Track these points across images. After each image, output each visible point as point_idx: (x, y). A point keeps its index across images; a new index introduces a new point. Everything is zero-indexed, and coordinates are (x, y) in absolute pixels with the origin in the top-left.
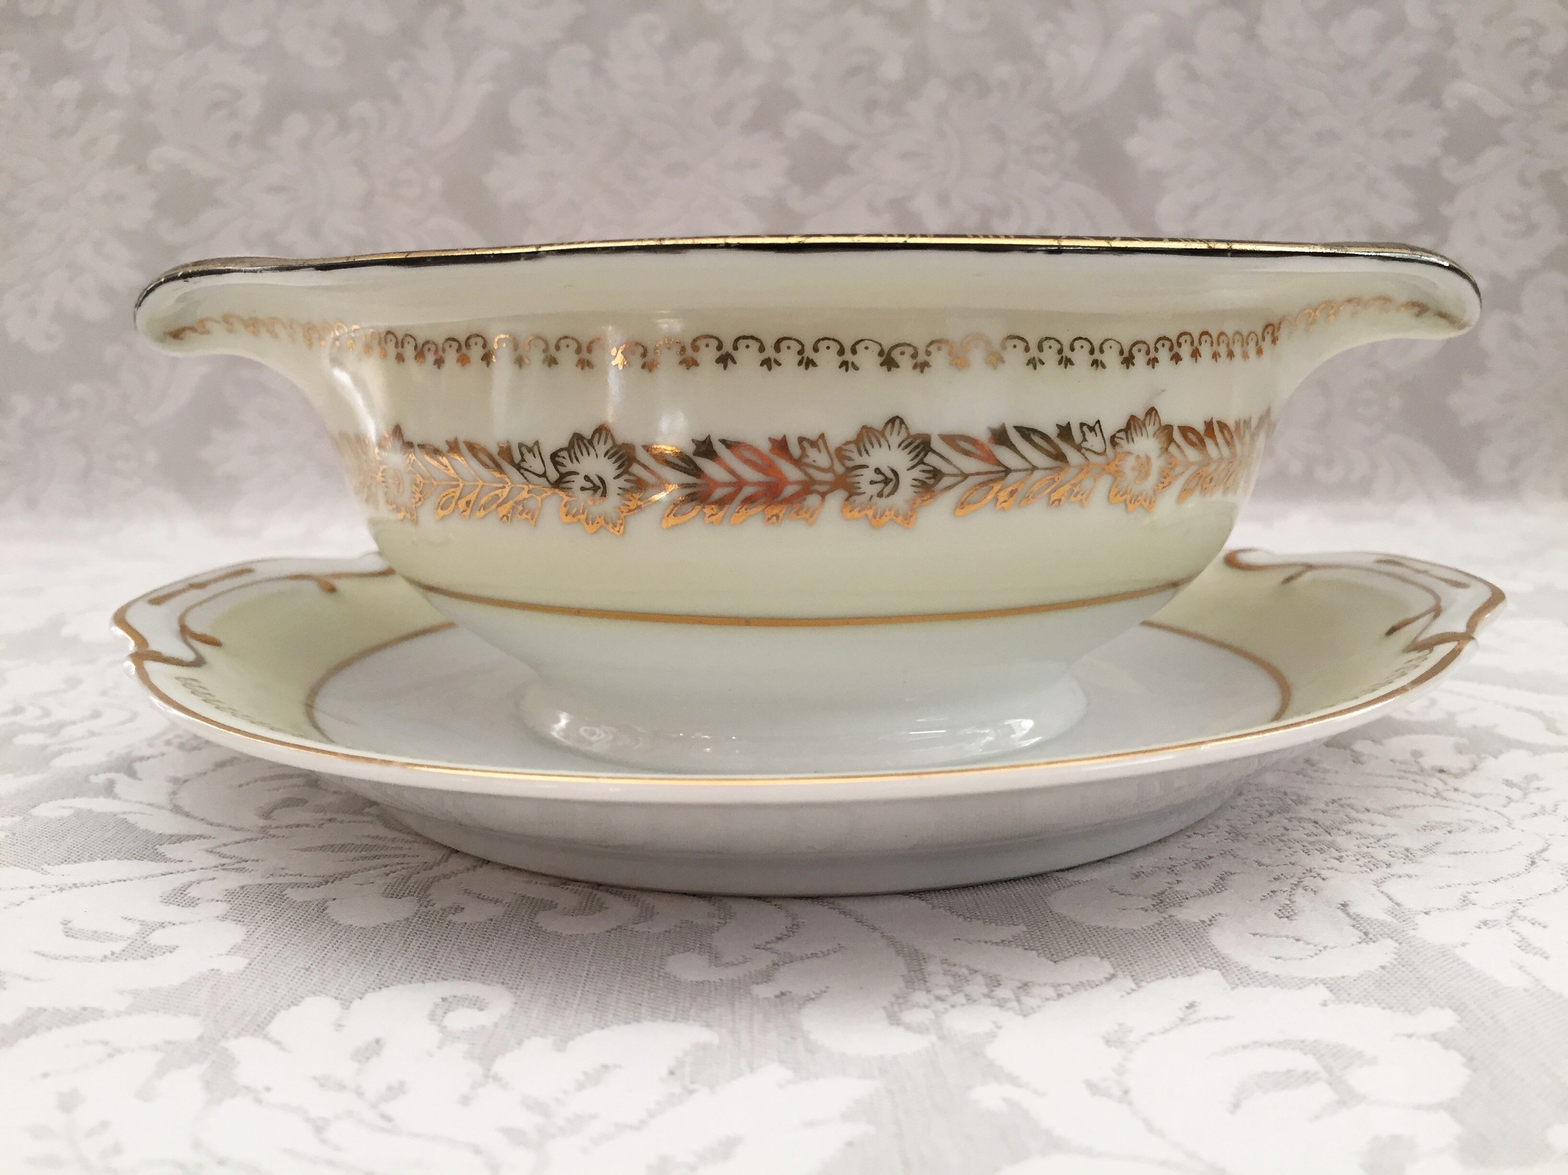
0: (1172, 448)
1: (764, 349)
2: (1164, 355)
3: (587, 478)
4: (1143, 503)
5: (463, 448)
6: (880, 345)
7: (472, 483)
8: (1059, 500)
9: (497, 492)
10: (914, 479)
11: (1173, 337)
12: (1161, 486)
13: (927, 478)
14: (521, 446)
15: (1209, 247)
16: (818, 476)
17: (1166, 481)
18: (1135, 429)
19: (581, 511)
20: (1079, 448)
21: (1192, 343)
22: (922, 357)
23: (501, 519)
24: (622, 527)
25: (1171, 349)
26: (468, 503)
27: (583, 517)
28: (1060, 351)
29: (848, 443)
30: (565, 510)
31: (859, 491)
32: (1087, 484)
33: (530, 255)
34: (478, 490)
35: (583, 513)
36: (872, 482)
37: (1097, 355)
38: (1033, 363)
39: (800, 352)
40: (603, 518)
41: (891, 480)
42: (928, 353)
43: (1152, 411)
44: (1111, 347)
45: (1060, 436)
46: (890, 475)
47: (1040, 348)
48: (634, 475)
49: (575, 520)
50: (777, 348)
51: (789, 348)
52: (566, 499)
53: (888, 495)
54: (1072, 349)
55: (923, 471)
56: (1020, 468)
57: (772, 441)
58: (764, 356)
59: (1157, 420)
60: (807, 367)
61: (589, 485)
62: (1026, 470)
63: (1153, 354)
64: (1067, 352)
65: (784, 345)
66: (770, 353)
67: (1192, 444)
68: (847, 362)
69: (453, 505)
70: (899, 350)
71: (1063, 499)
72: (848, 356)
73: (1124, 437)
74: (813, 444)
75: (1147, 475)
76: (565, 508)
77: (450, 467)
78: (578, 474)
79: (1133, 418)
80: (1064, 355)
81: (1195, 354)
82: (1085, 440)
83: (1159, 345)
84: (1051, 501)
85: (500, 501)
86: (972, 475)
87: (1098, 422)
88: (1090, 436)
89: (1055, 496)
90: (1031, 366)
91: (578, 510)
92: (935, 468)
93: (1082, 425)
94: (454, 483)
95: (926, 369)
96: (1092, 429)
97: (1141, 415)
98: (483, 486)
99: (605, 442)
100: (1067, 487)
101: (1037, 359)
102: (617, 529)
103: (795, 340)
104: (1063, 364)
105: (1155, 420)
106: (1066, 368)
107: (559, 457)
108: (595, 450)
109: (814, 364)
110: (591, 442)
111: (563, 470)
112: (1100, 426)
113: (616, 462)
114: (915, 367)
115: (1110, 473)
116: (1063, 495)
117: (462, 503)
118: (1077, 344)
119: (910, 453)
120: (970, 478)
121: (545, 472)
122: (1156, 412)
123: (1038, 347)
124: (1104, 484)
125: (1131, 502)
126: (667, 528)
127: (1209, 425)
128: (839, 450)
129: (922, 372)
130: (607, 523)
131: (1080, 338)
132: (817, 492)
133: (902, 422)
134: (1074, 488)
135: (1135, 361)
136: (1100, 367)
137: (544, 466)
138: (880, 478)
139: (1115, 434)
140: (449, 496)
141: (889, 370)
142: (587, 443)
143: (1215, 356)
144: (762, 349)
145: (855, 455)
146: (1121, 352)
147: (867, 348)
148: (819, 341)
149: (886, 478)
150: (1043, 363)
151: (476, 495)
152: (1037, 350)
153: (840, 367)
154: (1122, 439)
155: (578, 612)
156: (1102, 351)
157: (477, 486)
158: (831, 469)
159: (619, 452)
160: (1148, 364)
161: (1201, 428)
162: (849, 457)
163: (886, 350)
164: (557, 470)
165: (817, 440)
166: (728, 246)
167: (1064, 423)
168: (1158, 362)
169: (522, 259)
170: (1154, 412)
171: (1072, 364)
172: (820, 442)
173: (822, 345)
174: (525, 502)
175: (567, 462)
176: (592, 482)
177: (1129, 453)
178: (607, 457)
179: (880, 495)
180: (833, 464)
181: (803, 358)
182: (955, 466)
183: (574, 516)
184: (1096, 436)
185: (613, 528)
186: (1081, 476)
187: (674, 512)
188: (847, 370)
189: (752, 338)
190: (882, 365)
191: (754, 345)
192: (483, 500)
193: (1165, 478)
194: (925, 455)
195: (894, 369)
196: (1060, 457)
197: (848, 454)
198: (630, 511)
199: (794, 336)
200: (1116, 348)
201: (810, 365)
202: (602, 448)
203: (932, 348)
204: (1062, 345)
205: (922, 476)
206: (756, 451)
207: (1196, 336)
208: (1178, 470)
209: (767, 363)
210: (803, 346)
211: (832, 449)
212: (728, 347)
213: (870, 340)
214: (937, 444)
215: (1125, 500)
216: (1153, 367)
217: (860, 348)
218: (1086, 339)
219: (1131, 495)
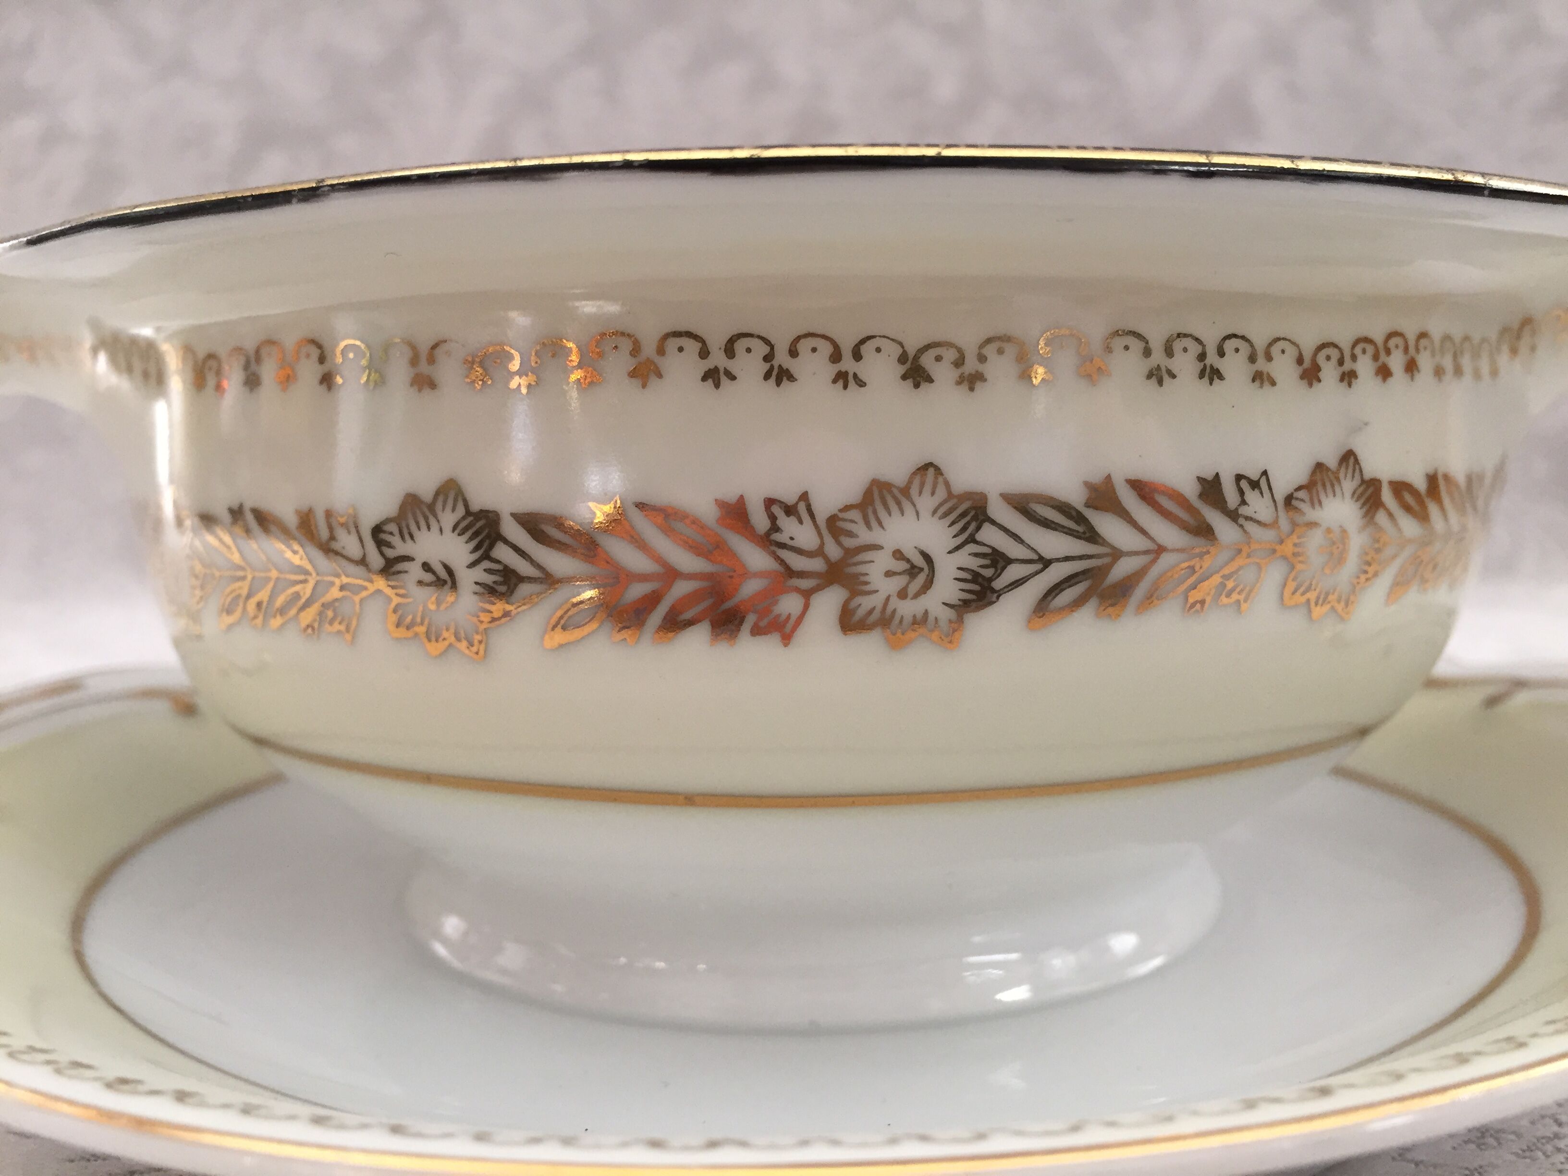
0: (1381, 517)
1: (709, 353)
2: (1364, 366)
3: (426, 567)
4: (1336, 605)
5: (250, 517)
6: (901, 344)
7: (263, 575)
8: (1202, 602)
9: (297, 588)
10: (959, 569)
11: (1379, 337)
12: (1363, 577)
13: (981, 566)
14: (329, 514)
15: (1454, 178)
16: (798, 562)
17: (1371, 570)
18: (1324, 485)
19: (419, 620)
20: (1233, 516)
21: (1406, 350)
22: (971, 365)
23: (305, 630)
24: (482, 647)
25: (1376, 357)
26: (259, 605)
27: (422, 629)
28: (1202, 357)
29: (847, 508)
30: (394, 618)
31: (867, 588)
32: (1248, 575)
33: (306, 193)
34: (271, 585)
35: (422, 624)
36: (889, 574)
37: (1261, 364)
38: (1157, 376)
39: (768, 358)
40: (452, 630)
41: (922, 570)
42: (982, 359)
43: (1349, 458)
44: (1283, 352)
45: (1202, 496)
46: (919, 561)
47: (1169, 352)
48: (498, 562)
49: (410, 634)
50: (730, 351)
51: (749, 350)
52: (396, 600)
53: (916, 596)
54: (1221, 353)
55: (976, 555)
56: (1135, 549)
57: (722, 504)
58: (709, 364)
59: (1357, 471)
60: (778, 383)
61: (428, 577)
62: (1146, 552)
63: (1348, 365)
64: (1212, 358)
65: (740, 346)
66: (718, 359)
67: (1407, 509)
68: (846, 373)
69: (240, 609)
70: (932, 353)
71: (1208, 599)
72: (848, 364)
73: (1307, 498)
74: (790, 510)
75: (1341, 560)
76: (394, 615)
77: (234, 549)
78: (413, 559)
79: (1319, 467)
80: (1208, 362)
81: (1411, 367)
82: (1244, 502)
83: (1358, 350)
84: (1189, 605)
85: (303, 600)
86: (1058, 560)
87: (1265, 473)
88: (1251, 496)
89: (1195, 596)
90: (1154, 380)
91: (413, 620)
92: (994, 549)
93: (1239, 478)
94: (241, 573)
95: (978, 385)
96: (1255, 485)
97: (1332, 462)
98: (278, 579)
99: (453, 510)
100: (1216, 579)
101: (1164, 369)
102: (474, 649)
103: (760, 337)
104: (1206, 379)
105: (1354, 471)
106: (1211, 384)
107: (384, 532)
108: (438, 521)
109: (791, 378)
110: (431, 507)
111: (390, 553)
112: (1268, 480)
113: (471, 539)
114: (960, 382)
115: (1284, 558)
116: (1209, 594)
117: (252, 605)
118: (1229, 345)
119: (953, 523)
120: (1054, 567)
121: (364, 556)
122: (1357, 461)
123: (1166, 350)
124: (1274, 574)
125: (1316, 604)
126: (553, 650)
127: (1432, 480)
128: (832, 520)
129: (972, 389)
130: (458, 639)
131: (1235, 336)
132: (798, 590)
133: (938, 471)
134: (1227, 582)
135: (1321, 375)
136: (1266, 383)
137: (363, 546)
138: (902, 566)
139: (1292, 494)
140: (234, 595)
141: (917, 386)
142: (426, 510)
143: (1439, 372)
144: (704, 353)
145: (859, 528)
146: (1300, 361)
147: (878, 350)
148: (798, 338)
149: (913, 567)
150: (1174, 376)
151: (268, 593)
152: (1163, 354)
153: (835, 381)
154: (1302, 500)
155: (428, 778)
156: (1269, 358)
157: (268, 579)
158: (819, 552)
159: (475, 524)
160: (1342, 380)
161: (1421, 484)
162: (851, 532)
163: (911, 352)
164: (382, 554)
165: (797, 503)
166: (628, 165)
167: (1209, 475)
168: (1356, 377)
169: (294, 200)
170: (1352, 458)
171: (1221, 377)
172: (802, 507)
173: (804, 346)
174: (337, 604)
175: (396, 540)
176: (434, 573)
177: (1313, 525)
178: (457, 532)
179: (903, 594)
180: (822, 544)
181: (772, 367)
182: (1029, 547)
183: (408, 628)
184: (1262, 496)
185: (468, 648)
186: (1240, 561)
187: (562, 622)
188: (845, 387)
189: (689, 335)
190: (904, 377)
191: (692, 347)
192: (280, 601)
193: (1369, 564)
194: (978, 528)
195: (924, 386)
196: (1205, 531)
197: (848, 526)
198: (494, 620)
199: (756, 332)
200: (1292, 352)
201: (785, 378)
202: (449, 518)
203: (990, 351)
204: (1204, 346)
205: (974, 563)
206: (696, 522)
207: (1411, 338)
208: (1388, 552)
209: (712, 376)
210: (772, 347)
211: (822, 517)
212: (649, 349)
213: (884, 337)
214: (999, 510)
215: (1308, 600)
216: (1350, 385)
217: (867, 349)
218: (1243, 338)
219: (1318, 590)
